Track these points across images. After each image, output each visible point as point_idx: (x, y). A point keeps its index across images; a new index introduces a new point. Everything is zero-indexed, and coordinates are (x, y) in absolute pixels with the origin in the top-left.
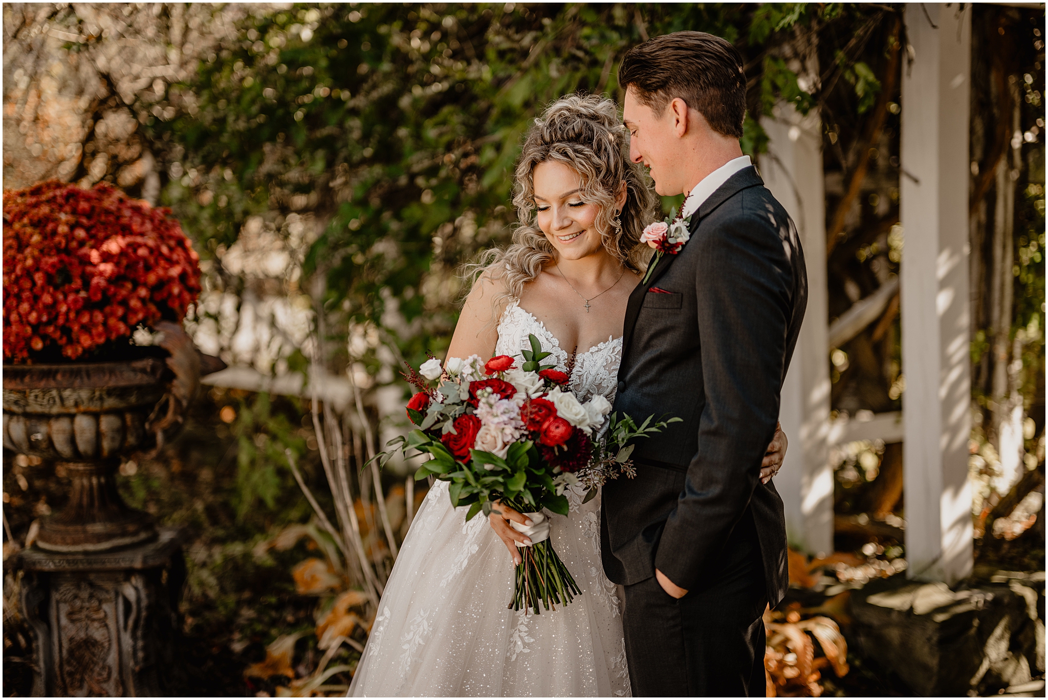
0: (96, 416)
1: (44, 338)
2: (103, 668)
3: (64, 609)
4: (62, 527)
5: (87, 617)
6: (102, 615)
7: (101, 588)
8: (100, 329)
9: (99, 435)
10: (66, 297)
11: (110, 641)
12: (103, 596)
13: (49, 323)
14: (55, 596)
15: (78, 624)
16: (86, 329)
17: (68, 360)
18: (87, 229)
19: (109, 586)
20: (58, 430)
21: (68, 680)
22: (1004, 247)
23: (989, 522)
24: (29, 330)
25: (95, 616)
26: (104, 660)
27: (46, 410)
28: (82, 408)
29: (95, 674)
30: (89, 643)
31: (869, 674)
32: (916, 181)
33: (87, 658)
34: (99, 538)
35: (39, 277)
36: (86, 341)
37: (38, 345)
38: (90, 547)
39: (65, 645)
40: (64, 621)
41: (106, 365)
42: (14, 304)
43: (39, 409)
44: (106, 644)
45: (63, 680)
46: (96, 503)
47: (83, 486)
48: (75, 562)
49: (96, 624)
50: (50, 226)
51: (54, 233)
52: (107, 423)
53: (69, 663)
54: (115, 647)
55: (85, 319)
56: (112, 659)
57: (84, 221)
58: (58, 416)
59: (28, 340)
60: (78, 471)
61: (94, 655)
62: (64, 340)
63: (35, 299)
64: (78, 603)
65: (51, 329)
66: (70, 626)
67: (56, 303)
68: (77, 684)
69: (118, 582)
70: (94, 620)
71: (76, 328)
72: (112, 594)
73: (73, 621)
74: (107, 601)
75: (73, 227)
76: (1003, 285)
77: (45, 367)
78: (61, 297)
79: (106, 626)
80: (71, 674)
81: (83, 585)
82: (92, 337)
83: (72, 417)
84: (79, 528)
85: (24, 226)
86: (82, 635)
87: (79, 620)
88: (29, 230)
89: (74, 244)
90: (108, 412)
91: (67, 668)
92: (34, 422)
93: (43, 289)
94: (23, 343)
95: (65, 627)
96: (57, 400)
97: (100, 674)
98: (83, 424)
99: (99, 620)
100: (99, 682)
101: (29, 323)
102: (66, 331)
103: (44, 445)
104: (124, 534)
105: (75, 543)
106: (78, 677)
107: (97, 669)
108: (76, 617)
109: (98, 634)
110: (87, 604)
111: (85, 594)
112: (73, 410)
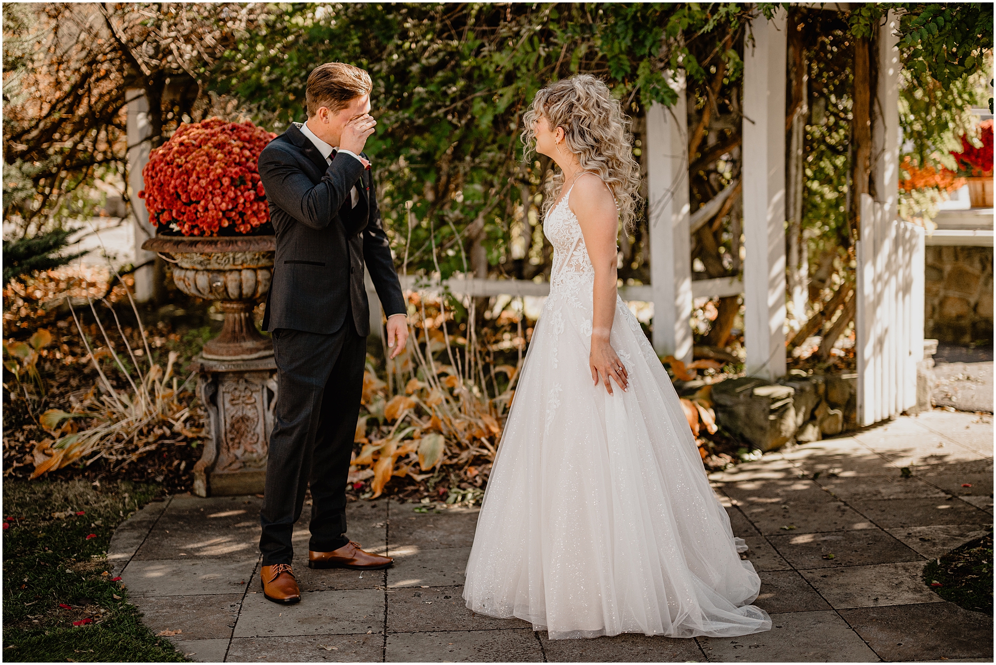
0: (255, 270)
1: (229, 219)
2: (254, 435)
3: (228, 397)
4: (225, 345)
5: (243, 402)
6: (253, 400)
7: (252, 383)
8: (263, 214)
9: (257, 283)
10: (242, 194)
11: (258, 416)
12: (253, 388)
13: (232, 210)
14: (222, 389)
15: (237, 407)
16: (255, 214)
17: (240, 234)
18: (250, 150)
19: (258, 381)
20: (231, 281)
21: (230, 444)
22: (797, 167)
23: (790, 348)
24: (221, 214)
25: (248, 401)
26: (254, 429)
27: (221, 267)
28: (245, 266)
29: (248, 438)
30: (244, 419)
31: (727, 434)
32: (753, 123)
33: (243, 429)
34: (251, 351)
35: (226, 181)
36: (255, 222)
37: (226, 224)
38: (246, 357)
39: (229, 421)
40: (227, 405)
41: (265, 237)
42: (210, 197)
43: (217, 267)
44: (256, 420)
45: (227, 444)
46: (244, 329)
47: (235, 319)
48: (238, 365)
49: (249, 407)
50: (228, 148)
51: (230, 153)
52: (262, 275)
53: (230, 432)
54: (261, 420)
55: (255, 208)
56: (260, 429)
57: (247, 145)
58: (231, 271)
59: (220, 221)
60: (233, 308)
61: (247, 426)
62: (240, 221)
63: (224, 194)
64: (237, 393)
65: (234, 214)
66: (232, 408)
67: (237, 197)
68: (236, 445)
69: (264, 379)
70: (247, 404)
71: (249, 212)
72: (260, 387)
73: (233, 405)
74: (256, 391)
75: (242, 148)
76: (796, 193)
77: (227, 238)
78: (239, 193)
79: (256, 407)
80: (232, 439)
81: (241, 381)
82: (259, 219)
83: (240, 271)
84: (237, 345)
85: (210, 148)
86: (240, 414)
87: (238, 404)
88: (214, 151)
89: (243, 160)
90: (261, 268)
91: (230, 436)
92: (215, 274)
93: (228, 187)
94: (216, 223)
95: (228, 409)
96: (231, 259)
97: (251, 439)
98: (247, 275)
99: (251, 404)
100: (251, 444)
101: (221, 210)
102: (242, 214)
103: (222, 289)
104: (265, 349)
105: (236, 354)
106: (237, 441)
107: (250, 436)
108: (234, 402)
109: (250, 413)
110: (243, 394)
111: (242, 387)
112: (240, 267)
